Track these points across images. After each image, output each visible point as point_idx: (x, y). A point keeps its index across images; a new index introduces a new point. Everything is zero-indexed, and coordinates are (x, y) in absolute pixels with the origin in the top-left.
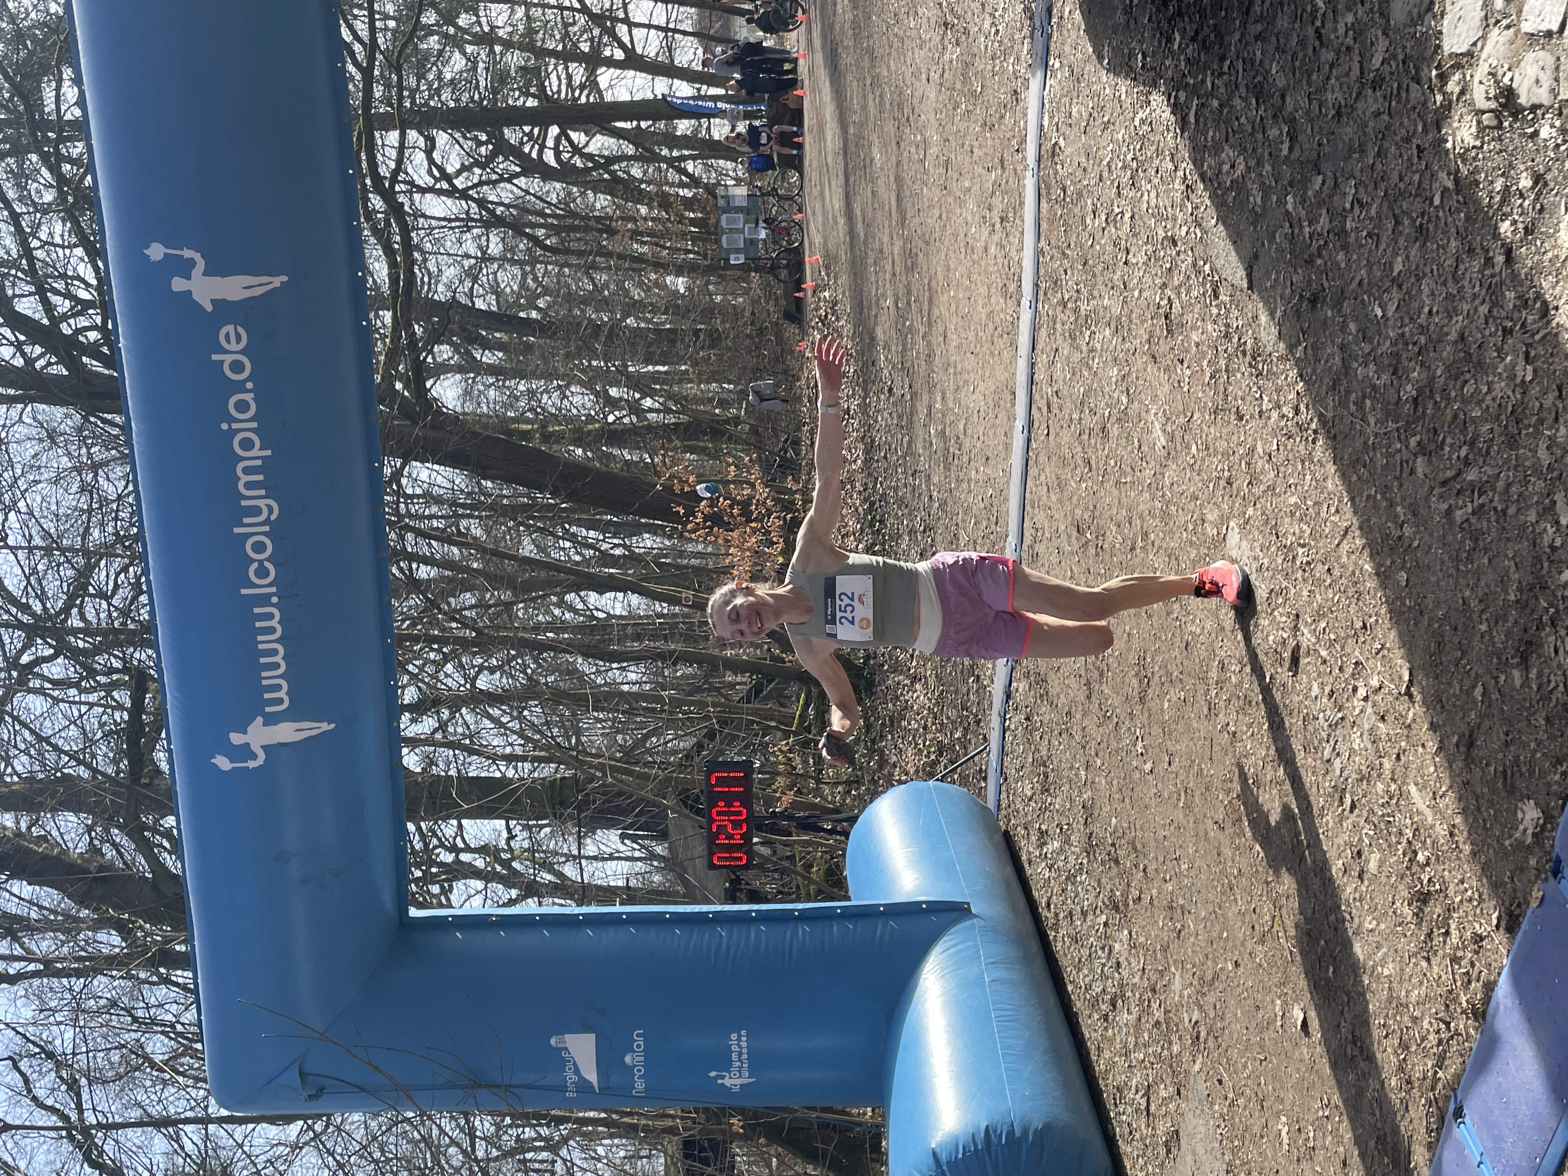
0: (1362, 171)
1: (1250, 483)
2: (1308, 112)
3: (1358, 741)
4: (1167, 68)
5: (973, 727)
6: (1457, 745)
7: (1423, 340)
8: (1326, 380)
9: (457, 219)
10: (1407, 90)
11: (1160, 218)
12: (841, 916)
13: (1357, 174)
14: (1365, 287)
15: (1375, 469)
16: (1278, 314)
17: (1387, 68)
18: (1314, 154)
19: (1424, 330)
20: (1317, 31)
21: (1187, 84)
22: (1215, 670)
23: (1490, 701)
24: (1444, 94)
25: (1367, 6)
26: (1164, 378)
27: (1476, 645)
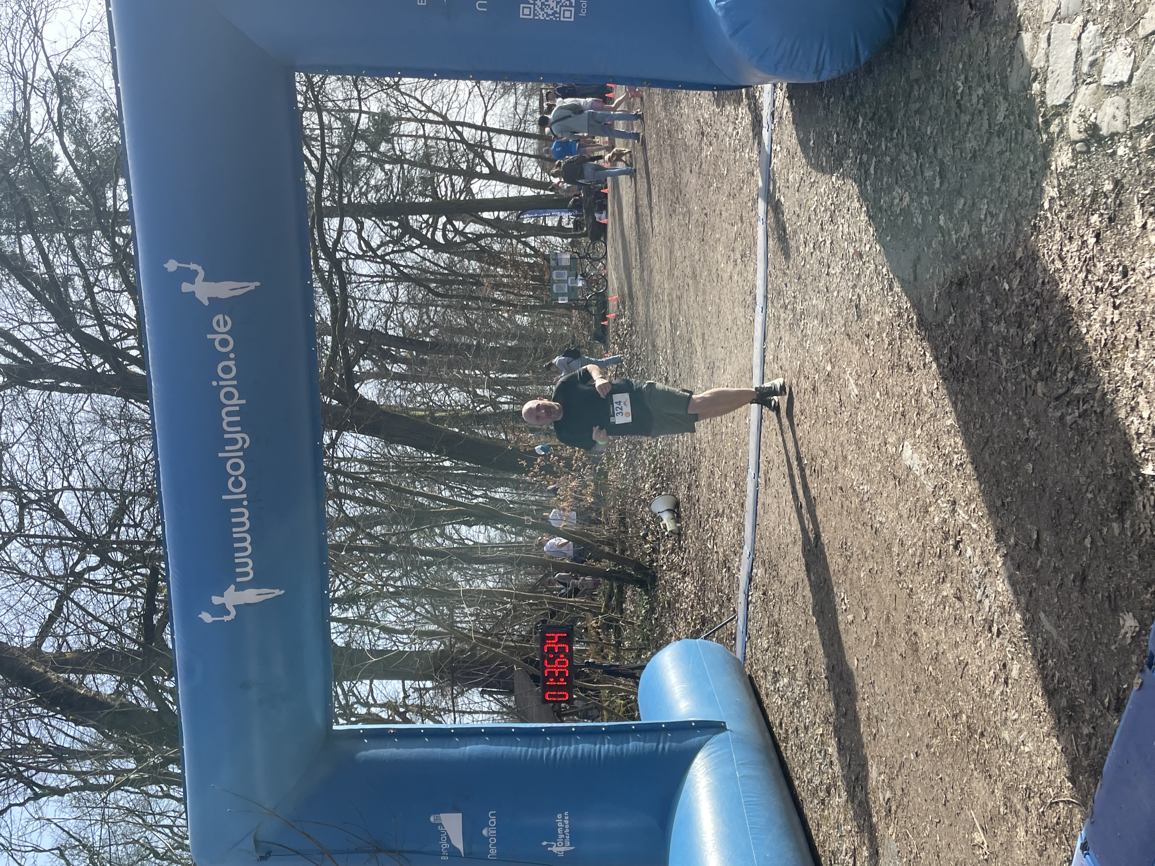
0: (991, 192)
1: (918, 414)
2: (953, 157)
3: (1001, 585)
4: (854, 141)
5: (726, 603)
6: (1074, 581)
7: (1038, 302)
8: (971, 337)
9: (377, 276)
10: (1022, 134)
11: (850, 241)
12: (634, 731)
13: (988, 195)
14: (996, 271)
15: (1007, 394)
16: (936, 295)
17: (1007, 121)
18: (958, 185)
19: (1039, 295)
20: (958, 102)
21: (868, 149)
22: (896, 546)
23: (1097, 547)
24: (1048, 133)
25: (992, 82)
26: (856, 349)
27: (1085, 507)
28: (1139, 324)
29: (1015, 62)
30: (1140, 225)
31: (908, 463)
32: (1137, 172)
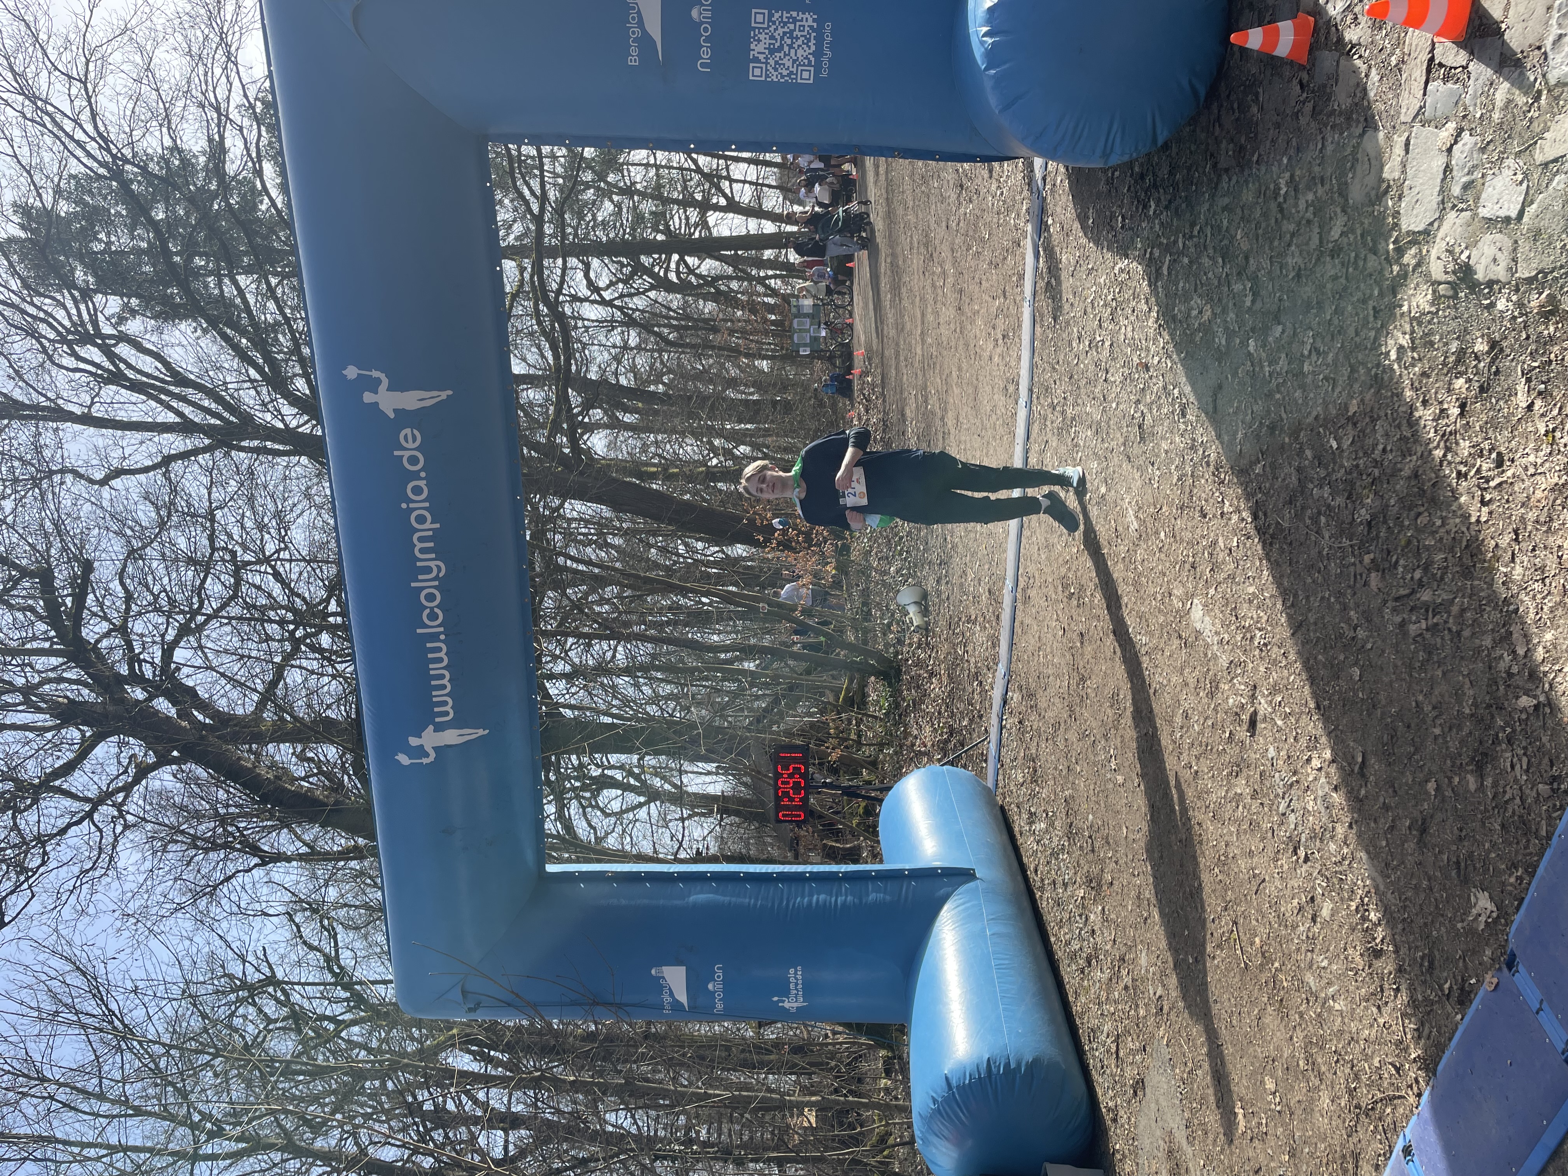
0: (1319, 324)
1: (1212, 570)
2: (1270, 272)
3: (1312, 803)
4: (1143, 230)
6: (1410, 828)
7: (1376, 472)
8: (1284, 495)
10: (1365, 260)
11: (1136, 348)
12: (876, 877)
13: (1315, 326)
14: (1321, 422)
15: (1329, 575)
16: (1240, 436)
17: (1345, 240)
18: (1275, 307)
19: (1376, 463)
20: (1280, 205)
21: (1161, 244)
23: (1444, 797)
24: (1400, 265)
25: (1327, 187)
26: (1137, 475)
27: (1430, 745)
28: (1516, 532)
29: (1359, 168)
30: (1525, 405)
31: (1198, 626)
32: (1524, 336)
